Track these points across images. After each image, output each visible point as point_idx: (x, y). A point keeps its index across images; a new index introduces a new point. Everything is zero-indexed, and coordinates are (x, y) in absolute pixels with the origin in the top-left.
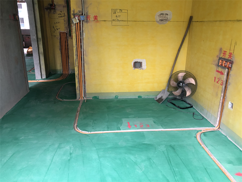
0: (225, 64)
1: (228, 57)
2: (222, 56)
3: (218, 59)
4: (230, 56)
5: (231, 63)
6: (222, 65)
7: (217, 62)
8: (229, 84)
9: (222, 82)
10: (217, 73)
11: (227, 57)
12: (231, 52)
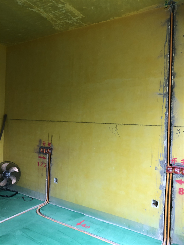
0: (45, 151)
1: (48, 145)
2: (42, 146)
3: (39, 148)
4: (49, 145)
5: (51, 150)
6: (43, 152)
7: (38, 150)
8: (52, 165)
9: (45, 164)
10: (39, 158)
11: (46, 145)
12: (49, 142)
